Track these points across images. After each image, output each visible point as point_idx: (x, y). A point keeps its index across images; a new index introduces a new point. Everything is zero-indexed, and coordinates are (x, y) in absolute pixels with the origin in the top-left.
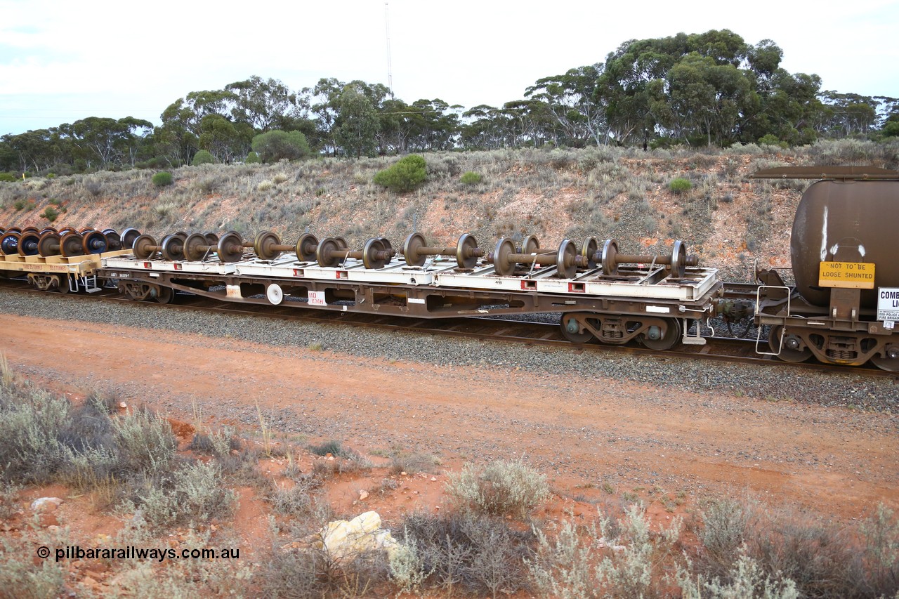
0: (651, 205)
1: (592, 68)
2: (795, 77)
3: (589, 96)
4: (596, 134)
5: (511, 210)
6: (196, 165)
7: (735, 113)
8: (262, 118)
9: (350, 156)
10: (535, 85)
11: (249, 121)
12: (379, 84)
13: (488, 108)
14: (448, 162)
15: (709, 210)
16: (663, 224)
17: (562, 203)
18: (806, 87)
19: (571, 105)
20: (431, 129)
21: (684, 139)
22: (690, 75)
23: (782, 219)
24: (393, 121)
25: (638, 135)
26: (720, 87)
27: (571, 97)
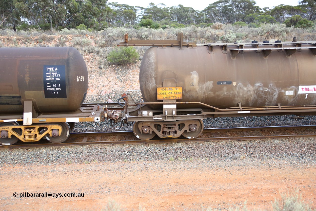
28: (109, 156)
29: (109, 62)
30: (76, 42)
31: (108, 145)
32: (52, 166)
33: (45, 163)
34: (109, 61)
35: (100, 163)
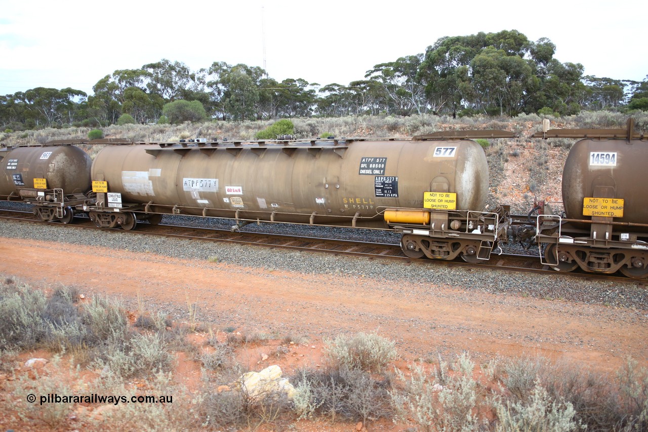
1: (416, 57)
2: (564, 65)
3: (414, 78)
4: (418, 106)
6: (121, 125)
7: (520, 91)
8: (170, 91)
9: (235, 119)
10: (373, 69)
11: (160, 92)
12: (257, 67)
13: (338, 86)
14: (310, 125)
15: (502, 162)
18: (572, 73)
19: (400, 84)
20: (295, 101)
21: (483, 109)
22: (487, 63)
23: (555, 169)
24: (267, 94)
25: (449, 107)
26: (509, 72)
27: (399, 78)
28: (581, 294)
32: (501, 295)
33: (492, 290)
35: (568, 302)
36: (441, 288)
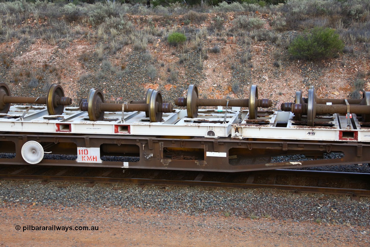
0: (152, 56)
5: (27, 59)
15: (201, 60)
16: (163, 72)
17: (75, 54)
28: (289, 210)
29: (291, 56)
30: (240, 23)
31: (289, 191)
32: (201, 217)
33: (190, 211)
34: (291, 54)
35: (276, 221)
36: (131, 212)
